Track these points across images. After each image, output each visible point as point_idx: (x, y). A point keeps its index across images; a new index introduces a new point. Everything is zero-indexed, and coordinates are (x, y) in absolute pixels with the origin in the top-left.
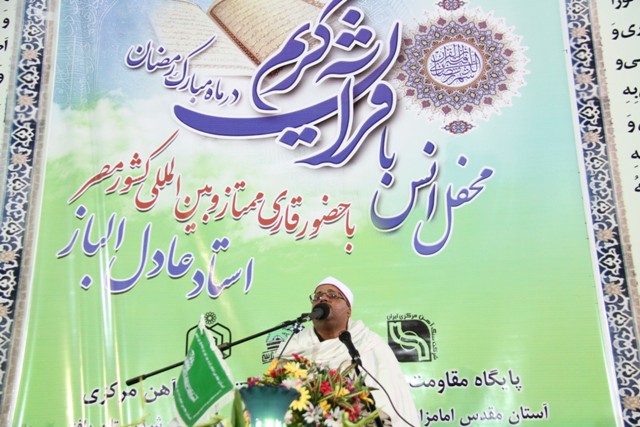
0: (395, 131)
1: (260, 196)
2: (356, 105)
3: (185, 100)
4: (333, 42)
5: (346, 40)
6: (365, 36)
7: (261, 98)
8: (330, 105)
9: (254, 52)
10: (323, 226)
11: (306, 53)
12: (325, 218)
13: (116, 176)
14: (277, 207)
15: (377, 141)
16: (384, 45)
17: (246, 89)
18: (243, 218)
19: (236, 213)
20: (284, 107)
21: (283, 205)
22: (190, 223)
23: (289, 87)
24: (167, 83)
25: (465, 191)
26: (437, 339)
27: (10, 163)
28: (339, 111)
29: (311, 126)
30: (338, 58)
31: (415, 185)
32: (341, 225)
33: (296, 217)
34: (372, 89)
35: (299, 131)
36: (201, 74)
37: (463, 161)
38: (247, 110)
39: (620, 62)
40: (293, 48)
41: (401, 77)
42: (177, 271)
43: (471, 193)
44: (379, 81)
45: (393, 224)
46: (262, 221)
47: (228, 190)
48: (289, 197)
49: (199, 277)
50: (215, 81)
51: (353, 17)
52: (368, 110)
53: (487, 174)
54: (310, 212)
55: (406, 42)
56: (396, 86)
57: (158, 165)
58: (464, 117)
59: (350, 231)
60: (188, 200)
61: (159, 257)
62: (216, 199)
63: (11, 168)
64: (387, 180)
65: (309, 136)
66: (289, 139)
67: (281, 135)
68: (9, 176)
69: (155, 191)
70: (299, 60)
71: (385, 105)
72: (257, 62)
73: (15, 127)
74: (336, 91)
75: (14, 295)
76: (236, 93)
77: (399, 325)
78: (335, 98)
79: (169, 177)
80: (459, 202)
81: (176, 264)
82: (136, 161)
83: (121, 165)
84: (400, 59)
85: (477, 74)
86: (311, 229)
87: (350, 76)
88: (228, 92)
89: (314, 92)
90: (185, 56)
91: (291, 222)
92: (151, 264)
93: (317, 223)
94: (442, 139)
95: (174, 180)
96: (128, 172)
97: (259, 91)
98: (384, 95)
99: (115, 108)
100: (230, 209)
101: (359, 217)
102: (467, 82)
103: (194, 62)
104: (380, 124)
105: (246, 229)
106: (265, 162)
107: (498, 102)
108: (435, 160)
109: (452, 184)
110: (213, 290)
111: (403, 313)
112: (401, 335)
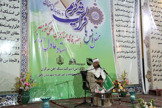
0: (87, 26)
1: (67, 35)
2: (82, 20)
3: (54, 13)
4: (78, 7)
5: (80, 7)
6: (83, 7)
7: (67, 15)
8: (77, 19)
9: (65, 6)
10: (77, 42)
11: (74, 8)
12: (77, 40)
13: (43, 28)
14: (70, 37)
15: (84, 28)
16: (85, 10)
17: (64, 13)
18: (65, 39)
19: (64, 38)
20: (71, 18)
22: (56, 38)
23: (71, 14)
24: (51, 9)
25: (97, 38)
27: (22, 21)
28: (79, 21)
29: (75, 22)
30: (79, 11)
31: (90, 36)
32: (79, 42)
33: (73, 39)
34: (84, 17)
35: (73, 23)
37: (96, 33)
38: (64, 17)
39: (116, 20)
40: (71, 7)
41: (88, 16)
42: (54, 47)
43: (98, 39)
44: (85, 16)
45: (87, 43)
46: (68, 40)
47: (62, 33)
48: (72, 35)
49: (58, 49)
50: (59, 10)
51: (81, 3)
52: (83, 21)
53: (100, 36)
54: (75, 39)
55: (89, 10)
57: (50, 26)
58: (97, 26)
59: (81, 43)
60: (55, 34)
61: (51, 44)
62: (60, 34)
63: (23, 22)
64: (86, 35)
65: (74, 24)
66: (71, 24)
67: (70, 23)
68: (23, 24)
69: (50, 31)
70: (73, 9)
71: (86, 21)
72: (66, 8)
73: (23, 14)
76: (62, 13)
77: (88, 59)
78: (78, 18)
79: (52, 29)
80: (96, 40)
81: (54, 46)
82: (46, 25)
83: (43, 26)
84: (88, 13)
85: (98, 18)
86: (75, 42)
87: (81, 14)
88: (61, 13)
89: (75, 16)
90: (53, 4)
91: (72, 40)
92: (50, 46)
93: (76, 41)
94: (94, 29)
95: (53, 29)
96: (45, 27)
97: (66, 14)
98: (85, 19)
99: (42, 13)
100: (63, 37)
101: (82, 41)
102: (97, 19)
103: (55, 6)
104: (85, 24)
105: (65, 41)
106: (68, 28)
107: (101, 24)
108: (93, 32)
109: (95, 37)
110: (61, 51)
111: (89, 58)
112: (89, 61)
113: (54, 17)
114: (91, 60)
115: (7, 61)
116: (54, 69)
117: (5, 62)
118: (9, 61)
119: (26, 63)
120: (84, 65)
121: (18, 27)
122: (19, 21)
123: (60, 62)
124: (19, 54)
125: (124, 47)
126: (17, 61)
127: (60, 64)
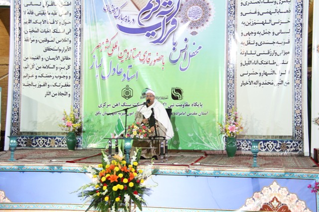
0: (177, 33)
1: (140, 52)
2: (167, 25)
3: (119, 22)
4: (161, 5)
5: (165, 4)
6: (170, 3)
7: (140, 21)
8: (159, 25)
9: (138, 6)
10: (156, 62)
11: (153, 8)
12: (157, 59)
13: (102, 46)
14: (144, 56)
15: (172, 37)
16: (175, 6)
17: (136, 18)
18: (136, 59)
19: (133, 57)
20: (147, 25)
21: (146, 55)
22: (122, 60)
23: (148, 18)
24: (115, 17)
25: (194, 53)
26: (184, 94)
27: (75, 41)
28: (162, 27)
29: (154, 31)
30: (162, 10)
31: (181, 51)
32: (161, 62)
33: (149, 59)
34: (171, 20)
35: (151, 32)
36: (124, 14)
37: (194, 44)
38: (136, 26)
39: (242, 13)
40: (150, 6)
41: (180, 17)
42: (119, 73)
43: (196, 53)
44: (173, 17)
45: (175, 62)
46: (140, 60)
47: (131, 50)
48: (148, 53)
49: (124, 75)
50: (127, 16)
52: (170, 27)
53: (200, 48)
54: (153, 58)
55: (182, 5)
56: (178, 19)
57: (113, 42)
58: (196, 30)
59: (163, 63)
60: (121, 53)
61: (114, 69)
62: (128, 53)
64: (174, 49)
65: (153, 34)
66: (148, 35)
67: (146, 33)
69: (113, 50)
70: (151, 10)
71: (175, 25)
72: (139, 10)
73: (75, 30)
74: (161, 20)
75: (79, 78)
76: (133, 20)
77: (174, 90)
78: (161, 23)
79: (116, 46)
80: (192, 56)
81: (119, 71)
82: (107, 41)
83: (103, 43)
84: (180, 10)
85: (200, 17)
86: (153, 63)
87: (165, 16)
88: (131, 20)
89: (155, 20)
90: (119, 8)
91: (148, 60)
92: (112, 72)
93: (155, 61)
94: (190, 37)
95: (118, 47)
96: (106, 45)
97: (140, 19)
98: (174, 22)
99: (101, 25)
100: (132, 56)
101: (166, 60)
102: (198, 19)
103: (122, 10)
104: (173, 32)
105: (136, 62)
106: (141, 42)
107: (205, 25)
108: (187, 43)
109: (190, 51)
110: (128, 79)
111: (175, 87)
112: (175, 93)
113: (120, 27)
114: (179, 91)
115: (56, 95)
116: (117, 105)
117: (53, 95)
118: (58, 94)
119: (79, 96)
120: (166, 98)
121: (69, 49)
122: (70, 41)
123: (127, 94)
124: (69, 86)
125: (258, 65)
126: (68, 94)
127: (127, 98)
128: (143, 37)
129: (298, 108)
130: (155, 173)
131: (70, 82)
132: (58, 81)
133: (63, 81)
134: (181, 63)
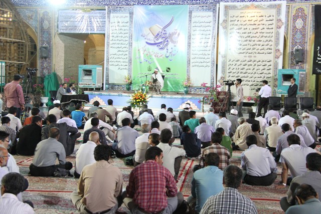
0: (168, 46)
1: (154, 53)
3: (147, 41)
5: (164, 34)
6: (166, 33)
8: (162, 42)
9: (154, 34)
12: (161, 56)
14: (156, 54)
20: (157, 42)
22: (148, 56)
23: (157, 39)
24: (145, 38)
25: (175, 54)
26: (171, 70)
29: (159, 44)
30: (163, 36)
31: (170, 53)
36: (148, 37)
37: (175, 50)
38: (153, 42)
39: (193, 38)
40: (158, 34)
42: (146, 61)
45: (167, 57)
47: (151, 52)
50: (150, 38)
51: (165, 31)
52: (166, 43)
53: (177, 52)
54: (159, 55)
55: (170, 34)
56: (169, 40)
58: (175, 45)
60: (147, 53)
64: (167, 52)
65: (159, 46)
66: (157, 46)
68: (129, 49)
70: (159, 36)
72: (154, 36)
73: (129, 44)
74: (162, 40)
75: (131, 62)
82: (142, 48)
84: (170, 36)
86: (159, 57)
87: (164, 39)
88: (151, 40)
89: (160, 40)
90: (147, 35)
91: (157, 56)
94: (173, 47)
95: (146, 50)
97: (154, 40)
98: (167, 41)
99: (140, 42)
100: (151, 54)
101: (164, 56)
105: (153, 57)
106: (155, 49)
108: (172, 50)
109: (173, 53)
110: (150, 63)
111: (167, 67)
112: (167, 69)
113: (147, 43)
114: (169, 68)
117: (121, 69)
118: (123, 69)
119: (131, 70)
120: (164, 71)
121: (127, 51)
122: (127, 48)
123: (150, 70)
125: (198, 59)
126: (127, 69)
128: (155, 47)
129: (212, 76)
130: (152, 97)
131: (127, 64)
132: (123, 64)
133: (125, 64)
134: (170, 58)
